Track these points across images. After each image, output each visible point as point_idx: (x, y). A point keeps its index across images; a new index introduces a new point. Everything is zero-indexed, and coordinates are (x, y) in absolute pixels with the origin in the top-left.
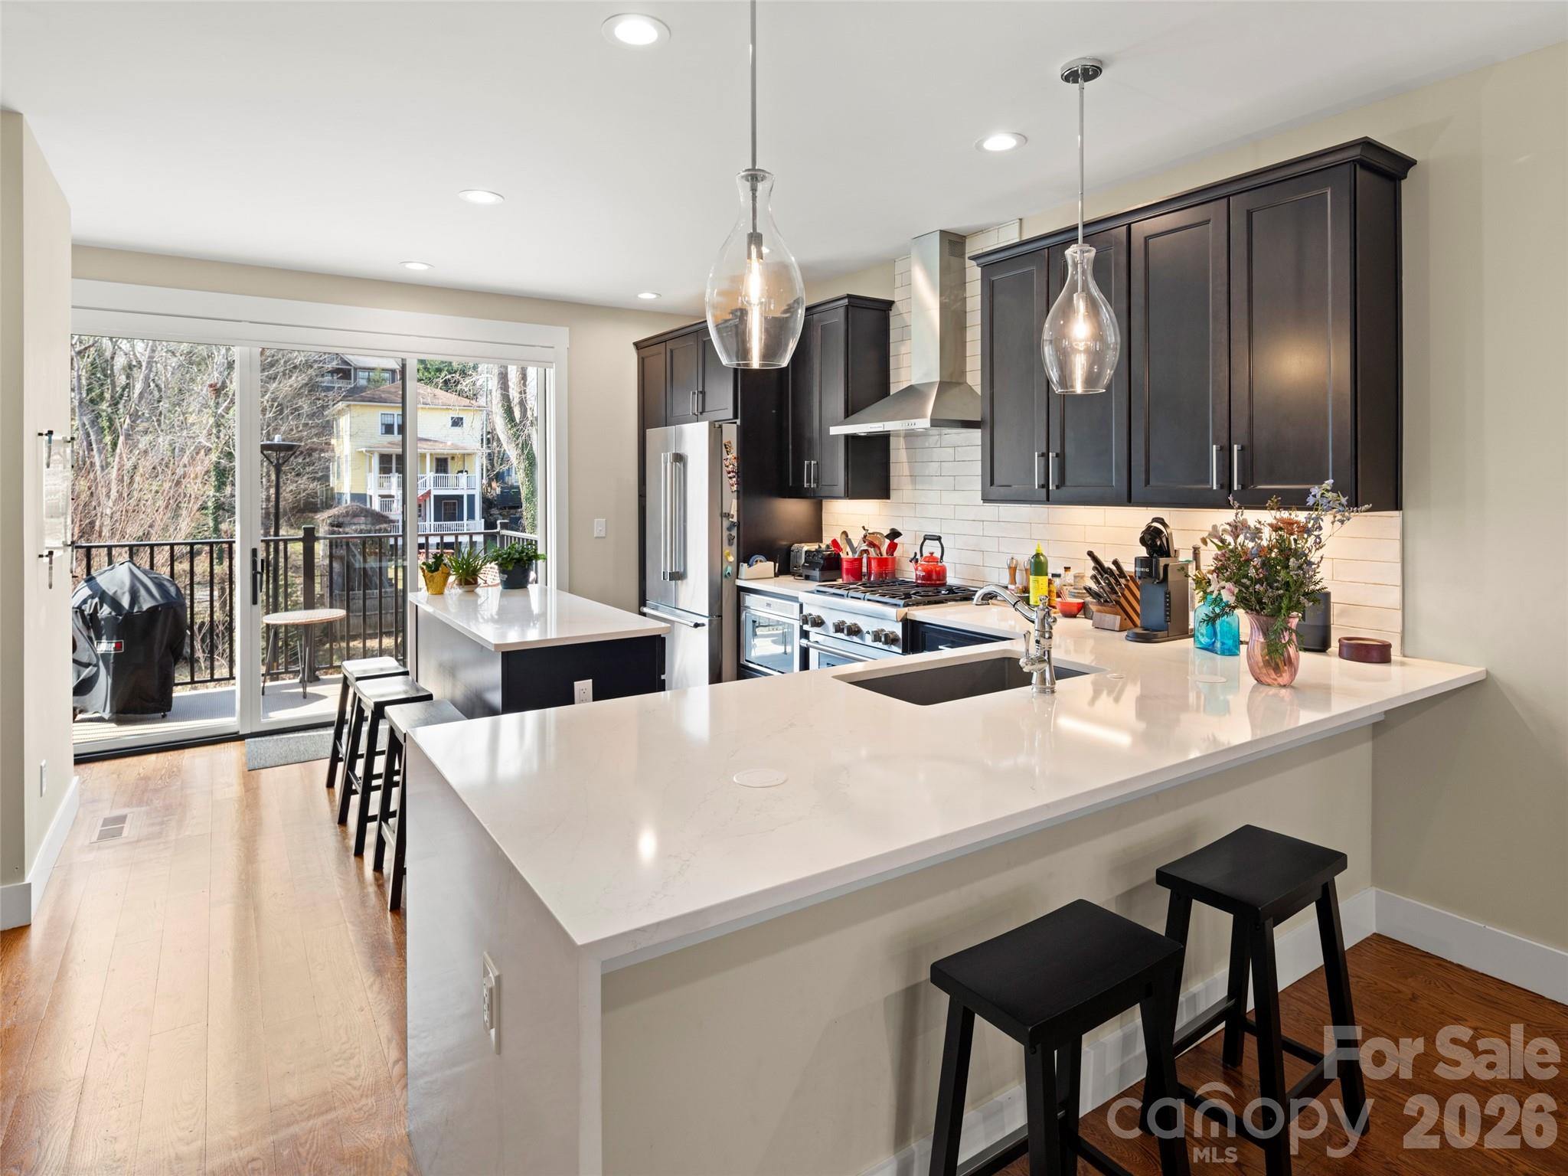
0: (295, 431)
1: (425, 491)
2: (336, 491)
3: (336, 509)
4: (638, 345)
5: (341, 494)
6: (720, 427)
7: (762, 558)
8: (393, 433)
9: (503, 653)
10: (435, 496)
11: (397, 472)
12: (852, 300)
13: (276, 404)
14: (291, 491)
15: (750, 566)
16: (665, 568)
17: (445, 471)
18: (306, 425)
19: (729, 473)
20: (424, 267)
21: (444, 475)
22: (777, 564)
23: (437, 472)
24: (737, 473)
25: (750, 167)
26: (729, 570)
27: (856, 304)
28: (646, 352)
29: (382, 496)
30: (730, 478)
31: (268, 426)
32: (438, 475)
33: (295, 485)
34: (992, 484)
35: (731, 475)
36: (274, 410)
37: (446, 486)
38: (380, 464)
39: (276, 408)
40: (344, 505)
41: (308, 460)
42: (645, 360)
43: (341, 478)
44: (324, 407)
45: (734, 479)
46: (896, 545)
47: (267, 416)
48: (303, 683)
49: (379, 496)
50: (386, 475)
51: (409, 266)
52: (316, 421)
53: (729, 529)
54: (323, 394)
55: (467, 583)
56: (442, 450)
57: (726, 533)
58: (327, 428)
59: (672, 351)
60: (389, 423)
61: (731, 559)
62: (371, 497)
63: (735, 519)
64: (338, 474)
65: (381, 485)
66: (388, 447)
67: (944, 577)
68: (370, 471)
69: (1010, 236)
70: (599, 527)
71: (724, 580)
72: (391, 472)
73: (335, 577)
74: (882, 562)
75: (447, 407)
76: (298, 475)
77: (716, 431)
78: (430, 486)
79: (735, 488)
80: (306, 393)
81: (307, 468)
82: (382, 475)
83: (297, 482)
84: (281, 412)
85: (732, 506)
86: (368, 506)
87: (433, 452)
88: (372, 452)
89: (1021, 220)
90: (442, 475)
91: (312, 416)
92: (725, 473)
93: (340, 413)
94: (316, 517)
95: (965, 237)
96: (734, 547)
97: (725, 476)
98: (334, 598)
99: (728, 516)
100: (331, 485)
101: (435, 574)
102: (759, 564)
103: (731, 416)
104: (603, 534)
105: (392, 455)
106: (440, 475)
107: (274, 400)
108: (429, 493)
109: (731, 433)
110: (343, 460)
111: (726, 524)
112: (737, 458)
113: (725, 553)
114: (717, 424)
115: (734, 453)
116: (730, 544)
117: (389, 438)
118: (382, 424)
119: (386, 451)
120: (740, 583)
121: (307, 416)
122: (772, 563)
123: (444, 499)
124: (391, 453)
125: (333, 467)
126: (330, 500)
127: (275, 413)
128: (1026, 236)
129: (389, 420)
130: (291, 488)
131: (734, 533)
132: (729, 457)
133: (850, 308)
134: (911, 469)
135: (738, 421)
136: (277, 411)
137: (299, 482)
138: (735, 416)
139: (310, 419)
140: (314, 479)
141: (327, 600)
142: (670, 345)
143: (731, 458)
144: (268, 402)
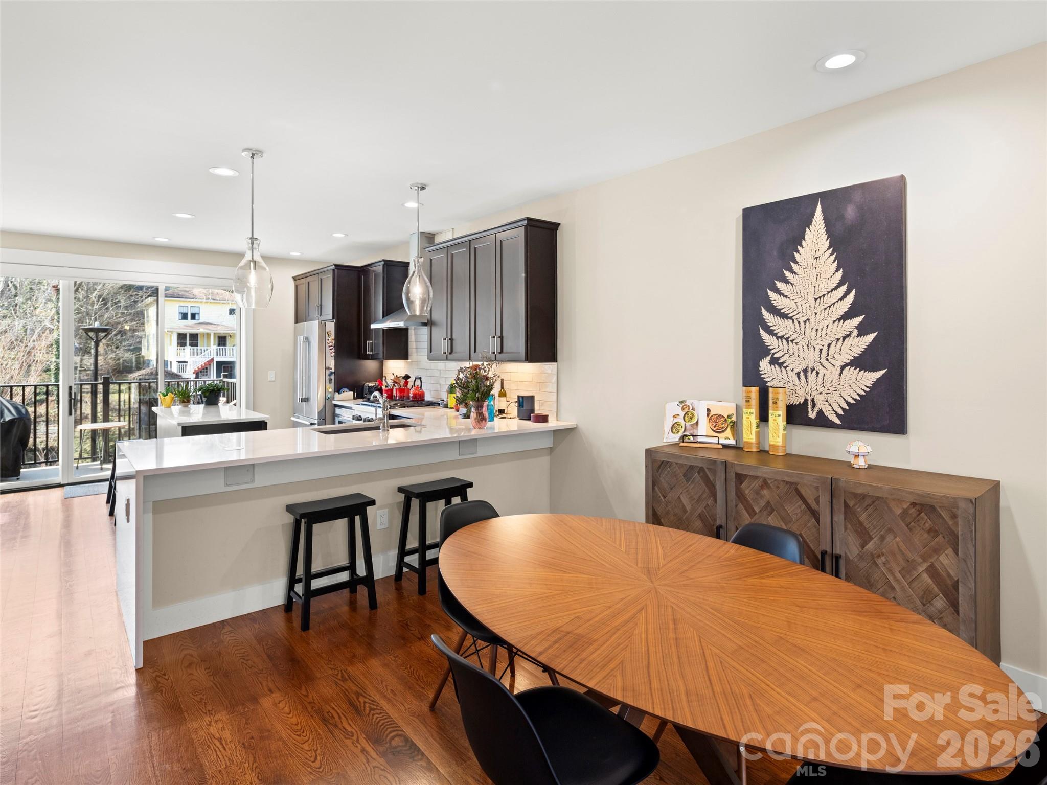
0: (115, 318)
1: (210, 359)
2: (146, 358)
3: (145, 370)
4: (295, 278)
5: (149, 361)
6: (325, 323)
7: (347, 390)
8: (187, 319)
9: (182, 427)
10: (217, 362)
11: (190, 345)
12: (386, 262)
13: (101, 300)
14: (112, 358)
15: (339, 393)
16: (300, 396)
17: (225, 345)
18: (123, 313)
19: (330, 347)
20: (166, 240)
21: (224, 348)
22: (356, 393)
23: (219, 345)
24: (334, 347)
25: (251, 237)
26: (329, 396)
27: (388, 264)
28: (299, 282)
29: (179, 362)
30: (330, 349)
31: (95, 315)
32: (219, 347)
33: (114, 354)
34: (431, 352)
35: (331, 348)
36: (99, 303)
37: (225, 355)
38: (178, 340)
39: (102, 301)
40: (151, 367)
41: (124, 337)
42: (298, 287)
43: (150, 350)
44: (136, 302)
45: (333, 350)
46: (408, 382)
47: (95, 307)
48: (101, 464)
49: (177, 362)
50: (182, 348)
51: (157, 239)
52: (130, 311)
53: (330, 375)
54: (135, 293)
55: (183, 402)
56: (222, 331)
57: (328, 378)
58: (140, 316)
59: (309, 283)
60: (185, 312)
61: (330, 390)
62: (171, 362)
63: (333, 370)
64: (148, 347)
65: (178, 354)
66: (184, 329)
67: (423, 397)
68: (171, 345)
69: (449, 236)
70: (271, 376)
71: (326, 401)
72: (186, 346)
73: (142, 416)
74: (401, 391)
75: (224, 301)
76: (117, 348)
77: (323, 325)
78: (213, 355)
79: (333, 354)
80: (123, 292)
81: (123, 343)
82: (179, 348)
83: (115, 352)
84: (105, 304)
85: (331, 363)
86: (169, 368)
87: (215, 332)
88: (172, 332)
89: (453, 229)
90: (222, 347)
91: (126, 308)
92: (327, 347)
93: (148, 305)
94: (129, 376)
95: (434, 234)
96: (333, 384)
97: (328, 348)
98: (141, 430)
99: (329, 368)
100: (143, 354)
101: (166, 397)
102: (345, 393)
103: (331, 318)
104: (273, 379)
105: (186, 334)
106: (220, 347)
107: (100, 297)
108: (212, 360)
109: (331, 327)
110: (152, 336)
111: (328, 372)
112: (334, 339)
113: (327, 388)
114: (323, 322)
115: (333, 336)
116: (330, 382)
117: (184, 322)
118: (179, 313)
119: (182, 331)
120: (334, 402)
121: (124, 307)
122: (352, 393)
123: (224, 364)
124: (186, 332)
125: (144, 342)
126: (141, 364)
127: (100, 305)
128: (455, 237)
129: (184, 311)
130: (111, 356)
131: (332, 377)
132: (329, 339)
133: (385, 266)
134: (416, 345)
135: (335, 320)
136: (101, 304)
137: (117, 352)
138: (333, 318)
139: (126, 310)
140: (129, 350)
141: (137, 432)
142: (308, 279)
143: (331, 339)
144: (95, 297)
